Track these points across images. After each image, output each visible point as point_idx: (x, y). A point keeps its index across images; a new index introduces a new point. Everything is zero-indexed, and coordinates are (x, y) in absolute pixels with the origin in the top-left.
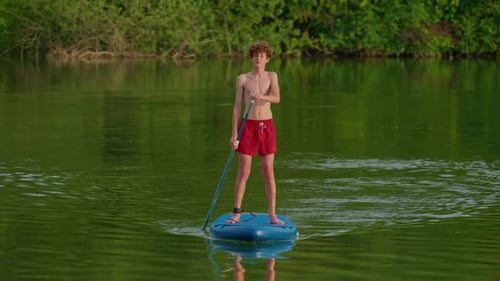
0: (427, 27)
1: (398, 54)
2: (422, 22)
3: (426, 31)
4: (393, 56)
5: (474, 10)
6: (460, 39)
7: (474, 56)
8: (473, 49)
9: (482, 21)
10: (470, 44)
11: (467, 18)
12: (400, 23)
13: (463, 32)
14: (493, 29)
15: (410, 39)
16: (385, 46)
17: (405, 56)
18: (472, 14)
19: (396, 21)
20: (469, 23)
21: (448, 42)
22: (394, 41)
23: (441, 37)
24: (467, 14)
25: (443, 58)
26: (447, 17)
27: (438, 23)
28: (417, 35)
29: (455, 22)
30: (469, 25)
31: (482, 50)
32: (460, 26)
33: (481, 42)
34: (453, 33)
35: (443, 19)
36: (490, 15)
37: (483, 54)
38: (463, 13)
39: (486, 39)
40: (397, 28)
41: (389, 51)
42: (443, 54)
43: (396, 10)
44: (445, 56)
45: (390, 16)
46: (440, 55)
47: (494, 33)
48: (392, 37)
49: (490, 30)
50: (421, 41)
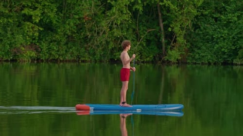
0: (23, 46)
1: (9, 60)
2: (21, 44)
3: (23, 49)
4: (7, 61)
5: (47, 38)
6: (40, 52)
7: (47, 61)
8: (47, 57)
9: (51, 44)
10: (45, 55)
11: (44, 42)
12: (10, 44)
13: (41, 49)
14: (57, 48)
15: (15, 52)
16: (3, 56)
17: (13, 61)
18: (46, 40)
19: (8, 44)
20: (44, 44)
21: (34, 54)
22: (7, 53)
23: (31, 52)
24: (44, 40)
25: (32, 62)
26: (34, 41)
27: (29, 45)
28: (18, 50)
29: (38, 44)
30: (44, 46)
31: (51, 58)
32: (40, 46)
33: (51, 54)
34: (36, 50)
35: (32, 43)
36: (55, 41)
37: (51, 60)
38: (41, 40)
39: (53, 53)
40: (8, 47)
41: (5, 58)
42: (32, 60)
43: (8, 38)
44: (33, 60)
45: (6, 41)
46: (30, 60)
47: (57, 50)
48: (6, 51)
49: (55, 48)
50: (20, 54)
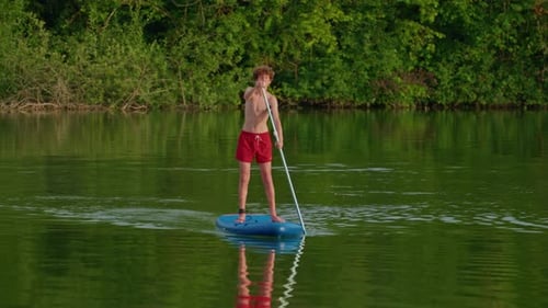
0: (399, 75)
1: (368, 104)
2: (395, 70)
3: (399, 79)
4: (363, 107)
5: (451, 57)
6: (436, 88)
7: (452, 106)
8: (451, 99)
9: (460, 68)
10: (447, 95)
11: (444, 65)
12: (370, 71)
13: (439, 81)
14: (472, 77)
15: (382, 89)
16: (355, 98)
17: (375, 107)
18: (448, 61)
19: (366, 69)
20: (445, 70)
21: (422, 92)
22: (364, 91)
23: (415, 86)
24: (444, 60)
25: (417, 109)
26: (422, 64)
27: (412, 71)
28: (389, 83)
29: (431, 69)
30: (445, 73)
31: (460, 101)
32: (436, 74)
33: (459, 92)
34: (428, 82)
35: (417, 67)
36: (469, 63)
37: (461, 104)
38: (439, 59)
39: (465, 89)
40: (367, 77)
41: (359, 102)
42: (418, 105)
43: (366, 57)
44: (420, 106)
45: (360, 63)
46: (414, 106)
47: (473, 82)
48: (362, 85)
49: (469, 79)
50: (393, 91)
